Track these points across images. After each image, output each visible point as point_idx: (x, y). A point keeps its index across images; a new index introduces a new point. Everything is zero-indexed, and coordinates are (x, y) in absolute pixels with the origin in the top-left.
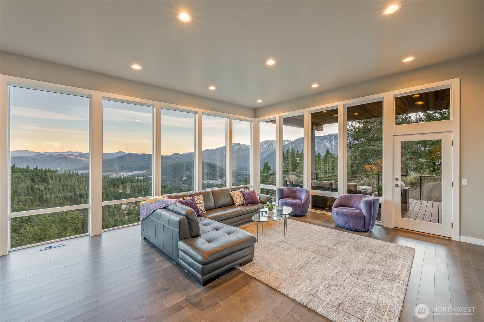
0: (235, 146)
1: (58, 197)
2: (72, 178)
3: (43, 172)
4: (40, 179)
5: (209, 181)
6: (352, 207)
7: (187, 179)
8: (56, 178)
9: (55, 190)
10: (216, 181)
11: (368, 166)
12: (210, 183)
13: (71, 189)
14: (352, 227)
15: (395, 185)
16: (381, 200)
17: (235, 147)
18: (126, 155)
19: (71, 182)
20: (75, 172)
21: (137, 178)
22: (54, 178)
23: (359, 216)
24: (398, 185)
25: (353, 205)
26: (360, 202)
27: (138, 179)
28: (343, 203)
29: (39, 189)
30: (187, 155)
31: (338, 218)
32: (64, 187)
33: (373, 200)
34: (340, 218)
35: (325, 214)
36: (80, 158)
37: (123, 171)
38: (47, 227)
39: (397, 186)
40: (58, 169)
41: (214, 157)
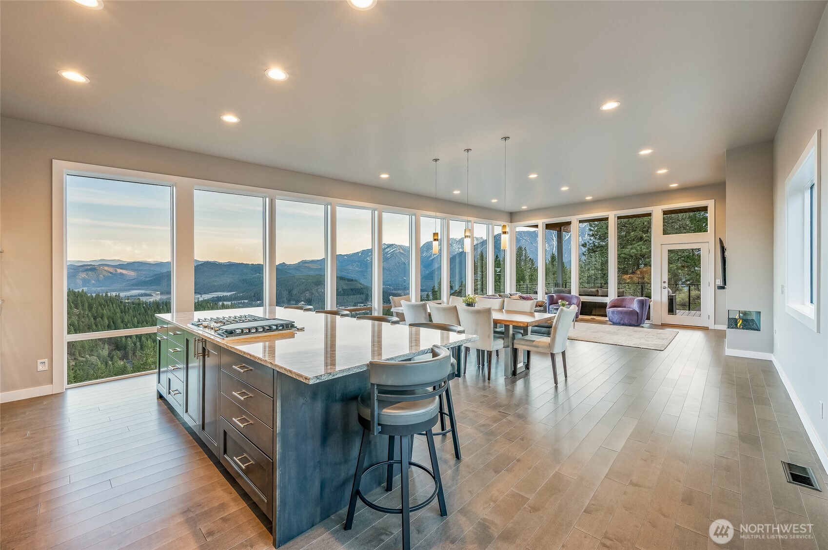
0: (387, 248)
2: (111, 305)
6: (624, 307)
8: (83, 305)
13: (110, 323)
14: (626, 322)
15: (662, 287)
16: (650, 302)
17: (387, 250)
18: (200, 265)
19: (110, 311)
20: (114, 295)
21: (221, 304)
22: (80, 304)
23: (633, 312)
25: (626, 306)
26: (632, 302)
27: (223, 304)
28: (616, 304)
31: (613, 316)
32: (98, 320)
33: (644, 300)
34: (615, 316)
36: (122, 271)
39: (665, 288)
40: (85, 289)
41: (351, 268)
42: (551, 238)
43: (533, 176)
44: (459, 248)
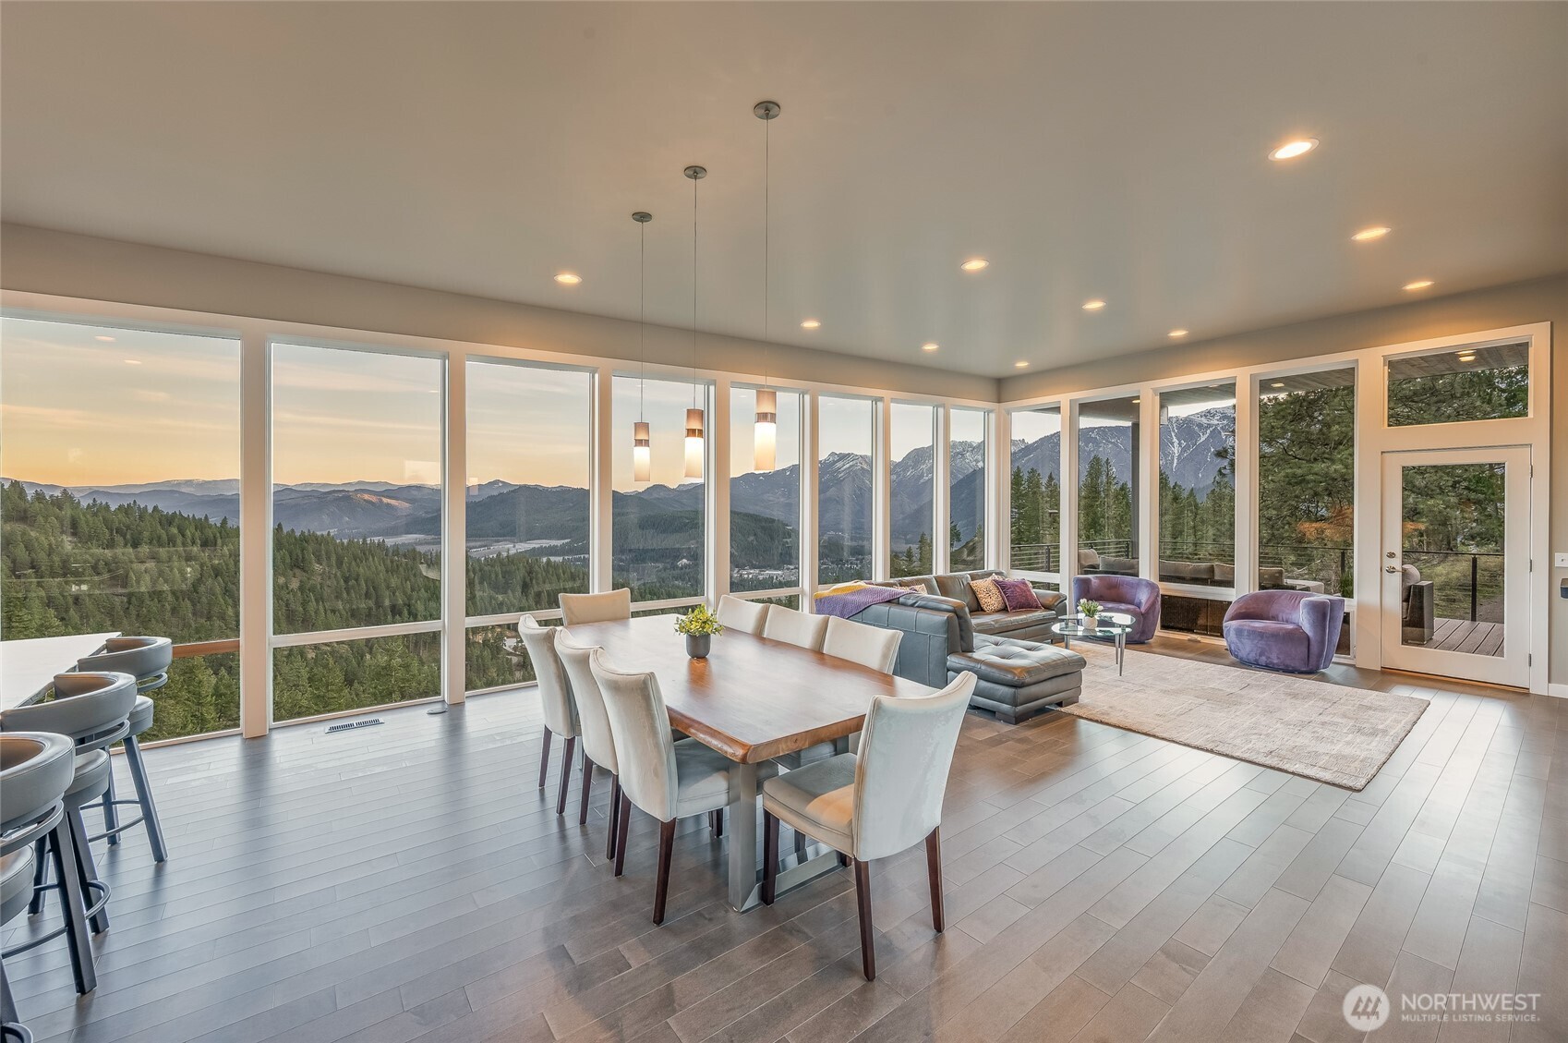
0: (838, 461)
1: (333, 611)
2: (371, 559)
3: (295, 538)
4: (288, 561)
5: (757, 571)
6: (1274, 618)
7: (689, 565)
8: (329, 558)
9: (327, 591)
10: (780, 572)
11: (1307, 525)
12: (761, 577)
13: (368, 589)
14: (1275, 661)
15: (1385, 568)
16: (1350, 605)
17: (839, 465)
18: (512, 492)
19: (369, 568)
20: (376, 542)
21: (545, 560)
22: (324, 557)
23: (1296, 636)
24: (1393, 568)
25: (1277, 616)
26: (1296, 607)
27: (549, 561)
28: (1252, 610)
29: (287, 588)
30: (689, 490)
31: (1241, 641)
32: (350, 583)
33: (1330, 600)
34: (1246, 641)
35: (1199, 642)
36: (389, 501)
37: (505, 540)
38: (332, 690)
39: (1391, 571)
40: (333, 532)
41: (771, 498)
42: (1167, 439)
43: (975, 265)
44: (977, 461)
